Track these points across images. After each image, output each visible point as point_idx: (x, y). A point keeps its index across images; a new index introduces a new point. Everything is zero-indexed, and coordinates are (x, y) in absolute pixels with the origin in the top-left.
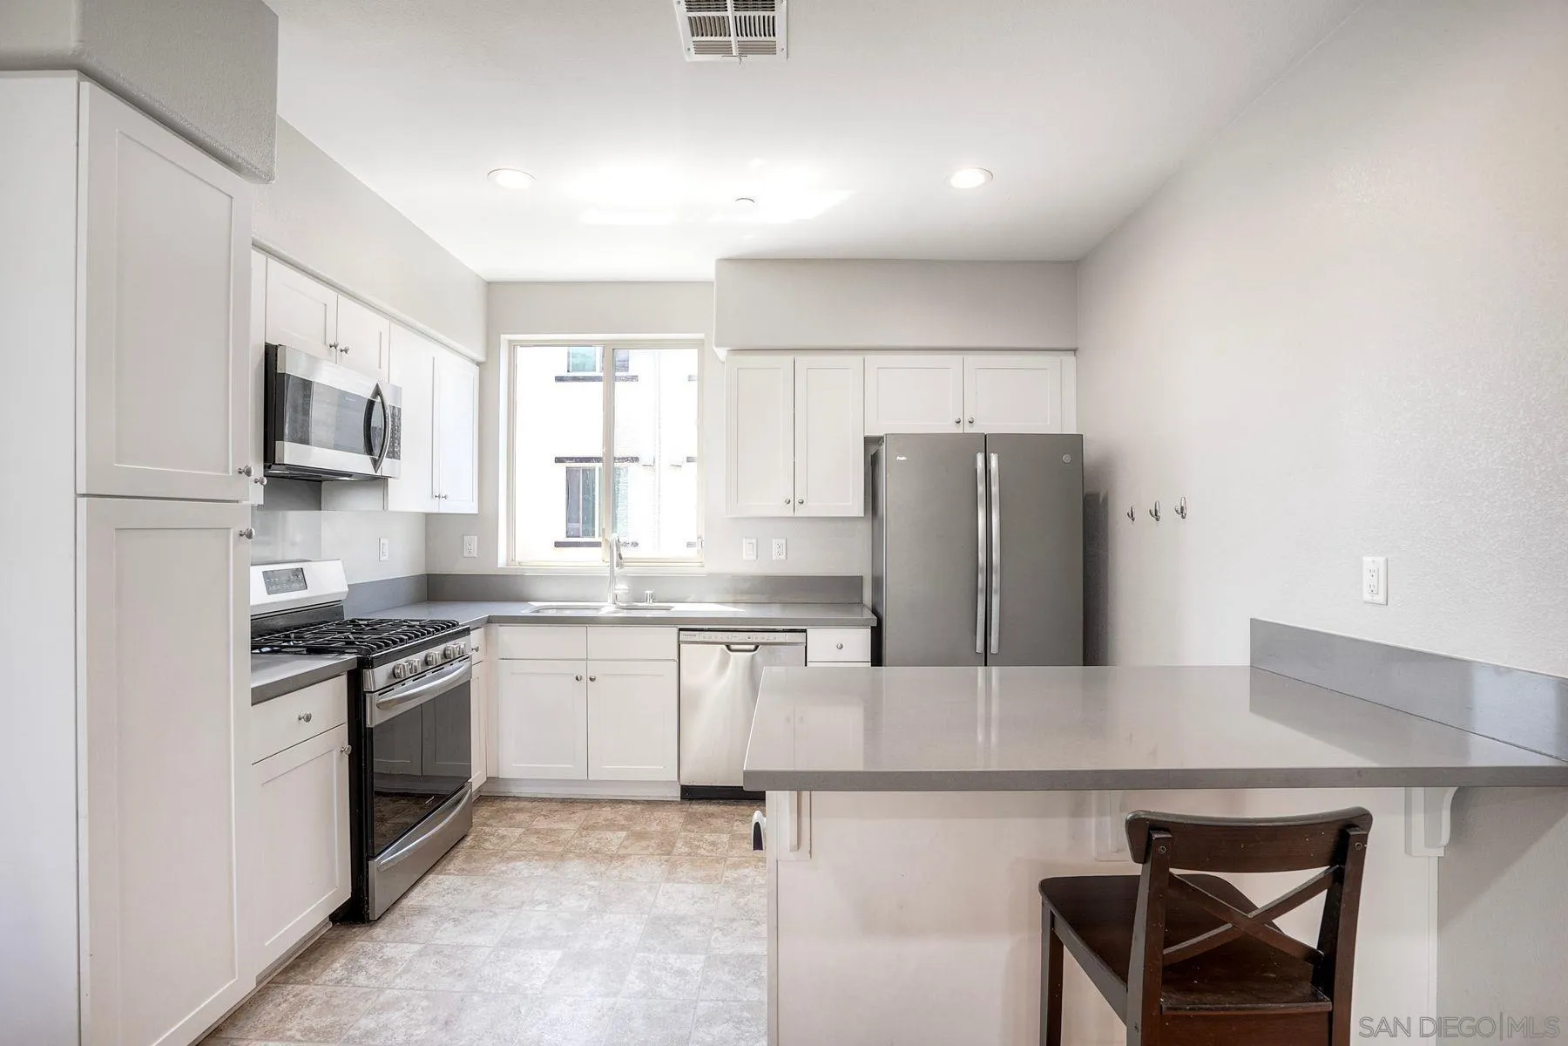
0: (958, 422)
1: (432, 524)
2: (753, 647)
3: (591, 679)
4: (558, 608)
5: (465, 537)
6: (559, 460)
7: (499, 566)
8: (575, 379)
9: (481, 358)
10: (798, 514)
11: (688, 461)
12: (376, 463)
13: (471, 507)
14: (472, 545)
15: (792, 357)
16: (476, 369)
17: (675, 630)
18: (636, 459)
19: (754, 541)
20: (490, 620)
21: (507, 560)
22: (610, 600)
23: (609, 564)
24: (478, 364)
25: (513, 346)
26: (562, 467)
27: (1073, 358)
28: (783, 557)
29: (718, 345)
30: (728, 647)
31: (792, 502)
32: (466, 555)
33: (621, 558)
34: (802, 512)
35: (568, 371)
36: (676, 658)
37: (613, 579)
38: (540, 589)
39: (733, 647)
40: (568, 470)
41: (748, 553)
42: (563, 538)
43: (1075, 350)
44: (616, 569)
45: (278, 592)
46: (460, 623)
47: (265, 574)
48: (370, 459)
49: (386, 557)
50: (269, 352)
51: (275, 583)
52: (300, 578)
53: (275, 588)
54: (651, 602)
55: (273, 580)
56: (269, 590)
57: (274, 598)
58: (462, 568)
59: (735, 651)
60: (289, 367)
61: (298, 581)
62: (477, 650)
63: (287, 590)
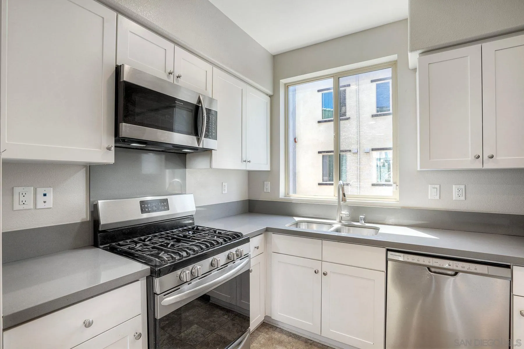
1: (251, 175)
2: (453, 273)
3: (324, 274)
4: (308, 222)
5: (265, 182)
6: (319, 152)
7: (280, 197)
8: (325, 121)
9: (271, 93)
10: (486, 166)
11: (372, 150)
12: (199, 140)
13: (267, 167)
14: (268, 186)
15: (480, 45)
16: (269, 98)
17: (384, 250)
18: (350, 151)
19: (438, 186)
20: (267, 230)
21: (285, 194)
22: (338, 220)
23: (337, 198)
24: (270, 96)
25: (287, 86)
26: (321, 155)
28: (463, 198)
29: (412, 50)
30: (429, 269)
31: (481, 157)
32: (265, 191)
33: (344, 196)
34: (489, 165)
35: (323, 119)
36: (384, 270)
37: (339, 207)
38: (301, 210)
39: (433, 270)
40: (323, 156)
41: (432, 193)
42: (321, 182)
44: (342, 203)
45: (149, 212)
46: (244, 234)
47: (142, 203)
48: (195, 138)
49: (226, 192)
50: (118, 70)
51: (147, 208)
52: (165, 204)
53: (147, 210)
54: (363, 223)
55: (146, 206)
56: (143, 211)
57: (145, 216)
58: (263, 197)
59: (435, 272)
60: (126, 77)
61: (164, 206)
62: (258, 248)
63: (155, 211)
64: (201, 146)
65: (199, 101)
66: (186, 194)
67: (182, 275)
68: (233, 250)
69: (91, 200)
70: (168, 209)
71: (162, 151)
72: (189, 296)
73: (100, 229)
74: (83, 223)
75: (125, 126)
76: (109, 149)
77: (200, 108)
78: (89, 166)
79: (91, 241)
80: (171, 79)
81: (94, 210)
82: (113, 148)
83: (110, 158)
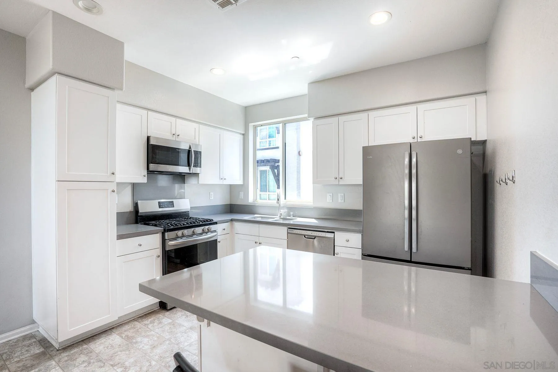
0: (414, 138)
1: (232, 188)
2: (314, 238)
3: (259, 243)
4: (262, 217)
5: (240, 192)
7: (249, 202)
9: (243, 132)
10: (340, 183)
12: (190, 169)
13: (241, 182)
14: (242, 195)
16: (242, 136)
17: (287, 228)
19: (331, 194)
20: (232, 220)
21: (254, 200)
22: (279, 216)
24: (243, 134)
25: (255, 127)
27: (485, 96)
30: (304, 236)
31: (338, 178)
32: (240, 198)
34: (342, 182)
36: (287, 239)
37: (279, 208)
38: (261, 210)
39: (306, 236)
41: (329, 199)
43: (486, 92)
45: (163, 208)
46: (214, 220)
47: (159, 202)
48: (188, 168)
49: (212, 198)
50: (148, 138)
51: (162, 205)
52: (172, 204)
53: (162, 206)
54: (292, 217)
55: (161, 204)
56: (160, 207)
57: (161, 209)
58: (239, 202)
59: (307, 238)
60: (152, 142)
61: (171, 205)
62: (224, 229)
63: (166, 207)
64: (191, 172)
65: (190, 148)
66: (184, 198)
67: (178, 234)
68: (207, 227)
69: (134, 201)
70: (174, 207)
71: (170, 174)
72: (182, 243)
73: (139, 215)
74: (130, 212)
75: (152, 165)
76: (145, 176)
77: (191, 151)
78: (133, 184)
79: (134, 222)
80: (174, 138)
81: (136, 206)
82: (146, 176)
83: (145, 180)
